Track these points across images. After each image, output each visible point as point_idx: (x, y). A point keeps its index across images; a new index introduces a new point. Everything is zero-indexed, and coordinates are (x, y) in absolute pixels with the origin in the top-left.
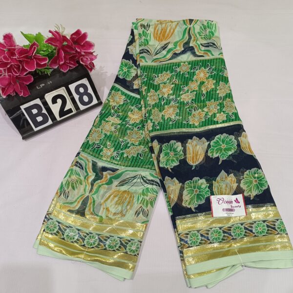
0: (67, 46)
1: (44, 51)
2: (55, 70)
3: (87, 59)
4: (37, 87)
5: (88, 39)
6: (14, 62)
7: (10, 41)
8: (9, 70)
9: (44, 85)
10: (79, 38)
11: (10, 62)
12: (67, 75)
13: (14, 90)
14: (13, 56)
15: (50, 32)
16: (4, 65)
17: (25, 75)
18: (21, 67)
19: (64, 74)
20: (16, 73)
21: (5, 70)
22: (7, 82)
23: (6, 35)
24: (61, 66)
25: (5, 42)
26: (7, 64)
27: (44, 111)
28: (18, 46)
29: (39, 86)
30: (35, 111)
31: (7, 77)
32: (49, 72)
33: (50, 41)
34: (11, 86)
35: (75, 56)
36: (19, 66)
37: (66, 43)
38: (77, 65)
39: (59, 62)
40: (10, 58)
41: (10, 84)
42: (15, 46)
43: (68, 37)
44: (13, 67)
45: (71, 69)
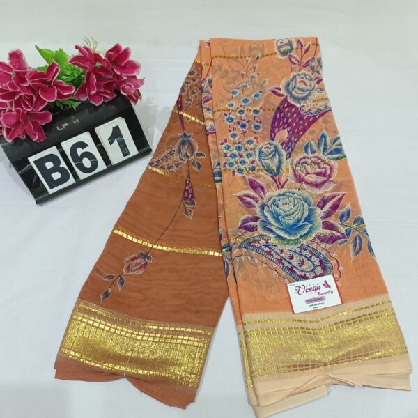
0: (102, 69)
1: (67, 76)
2: (83, 103)
3: (130, 86)
4: (58, 128)
5: (131, 58)
6: (24, 92)
7: (19, 62)
8: (18, 103)
9: (67, 124)
10: (119, 56)
11: (20, 92)
12: (101, 110)
13: (24, 132)
14: (23, 83)
15: (77, 47)
16: (9, 95)
17: (40, 111)
18: (34, 99)
19: (96, 108)
20: (28, 107)
21: (11, 103)
22: (13, 121)
23: (13, 52)
24: (92, 97)
25: (12, 63)
26: (15, 94)
27: (63, 164)
28: (29, 68)
29: (61, 127)
30: (49, 165)
31: (15, 113)
32: (75, 105)
33: (76, 60)
34: (21, 126)
35: (113, 83)
36: (32, 98)
37: (100, 64)
38: (116, 95)
39: (90, 91)
40: (19, 86)
41: (18, 123)
42: (26, 68)
43: (103, 56)
44: (23, 98)
45: (106, 101)
